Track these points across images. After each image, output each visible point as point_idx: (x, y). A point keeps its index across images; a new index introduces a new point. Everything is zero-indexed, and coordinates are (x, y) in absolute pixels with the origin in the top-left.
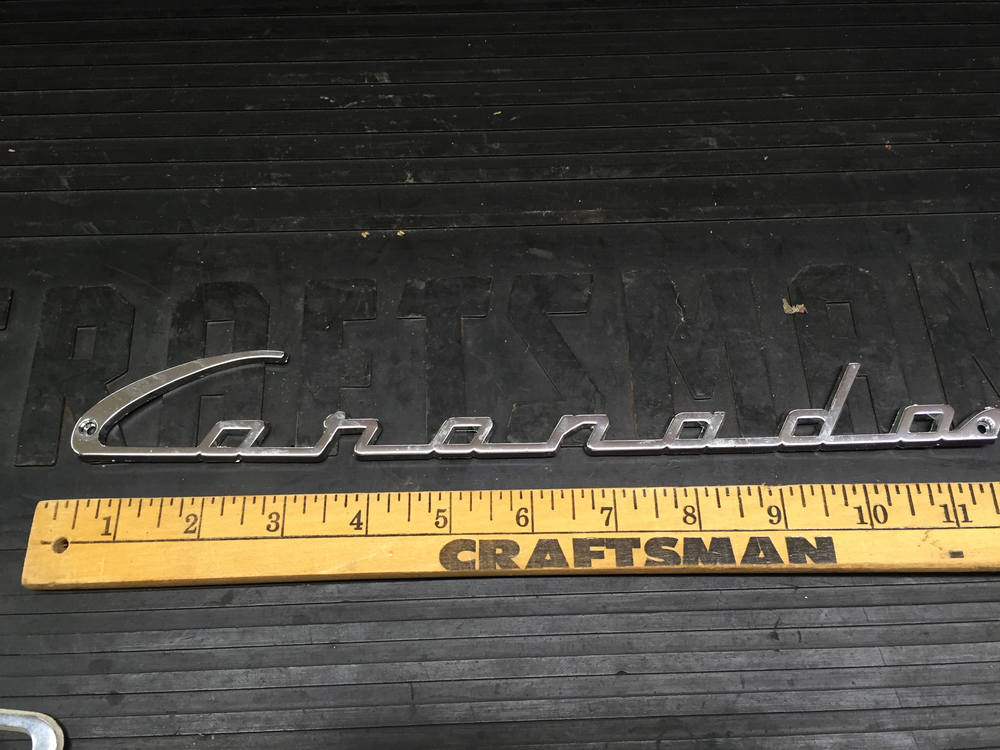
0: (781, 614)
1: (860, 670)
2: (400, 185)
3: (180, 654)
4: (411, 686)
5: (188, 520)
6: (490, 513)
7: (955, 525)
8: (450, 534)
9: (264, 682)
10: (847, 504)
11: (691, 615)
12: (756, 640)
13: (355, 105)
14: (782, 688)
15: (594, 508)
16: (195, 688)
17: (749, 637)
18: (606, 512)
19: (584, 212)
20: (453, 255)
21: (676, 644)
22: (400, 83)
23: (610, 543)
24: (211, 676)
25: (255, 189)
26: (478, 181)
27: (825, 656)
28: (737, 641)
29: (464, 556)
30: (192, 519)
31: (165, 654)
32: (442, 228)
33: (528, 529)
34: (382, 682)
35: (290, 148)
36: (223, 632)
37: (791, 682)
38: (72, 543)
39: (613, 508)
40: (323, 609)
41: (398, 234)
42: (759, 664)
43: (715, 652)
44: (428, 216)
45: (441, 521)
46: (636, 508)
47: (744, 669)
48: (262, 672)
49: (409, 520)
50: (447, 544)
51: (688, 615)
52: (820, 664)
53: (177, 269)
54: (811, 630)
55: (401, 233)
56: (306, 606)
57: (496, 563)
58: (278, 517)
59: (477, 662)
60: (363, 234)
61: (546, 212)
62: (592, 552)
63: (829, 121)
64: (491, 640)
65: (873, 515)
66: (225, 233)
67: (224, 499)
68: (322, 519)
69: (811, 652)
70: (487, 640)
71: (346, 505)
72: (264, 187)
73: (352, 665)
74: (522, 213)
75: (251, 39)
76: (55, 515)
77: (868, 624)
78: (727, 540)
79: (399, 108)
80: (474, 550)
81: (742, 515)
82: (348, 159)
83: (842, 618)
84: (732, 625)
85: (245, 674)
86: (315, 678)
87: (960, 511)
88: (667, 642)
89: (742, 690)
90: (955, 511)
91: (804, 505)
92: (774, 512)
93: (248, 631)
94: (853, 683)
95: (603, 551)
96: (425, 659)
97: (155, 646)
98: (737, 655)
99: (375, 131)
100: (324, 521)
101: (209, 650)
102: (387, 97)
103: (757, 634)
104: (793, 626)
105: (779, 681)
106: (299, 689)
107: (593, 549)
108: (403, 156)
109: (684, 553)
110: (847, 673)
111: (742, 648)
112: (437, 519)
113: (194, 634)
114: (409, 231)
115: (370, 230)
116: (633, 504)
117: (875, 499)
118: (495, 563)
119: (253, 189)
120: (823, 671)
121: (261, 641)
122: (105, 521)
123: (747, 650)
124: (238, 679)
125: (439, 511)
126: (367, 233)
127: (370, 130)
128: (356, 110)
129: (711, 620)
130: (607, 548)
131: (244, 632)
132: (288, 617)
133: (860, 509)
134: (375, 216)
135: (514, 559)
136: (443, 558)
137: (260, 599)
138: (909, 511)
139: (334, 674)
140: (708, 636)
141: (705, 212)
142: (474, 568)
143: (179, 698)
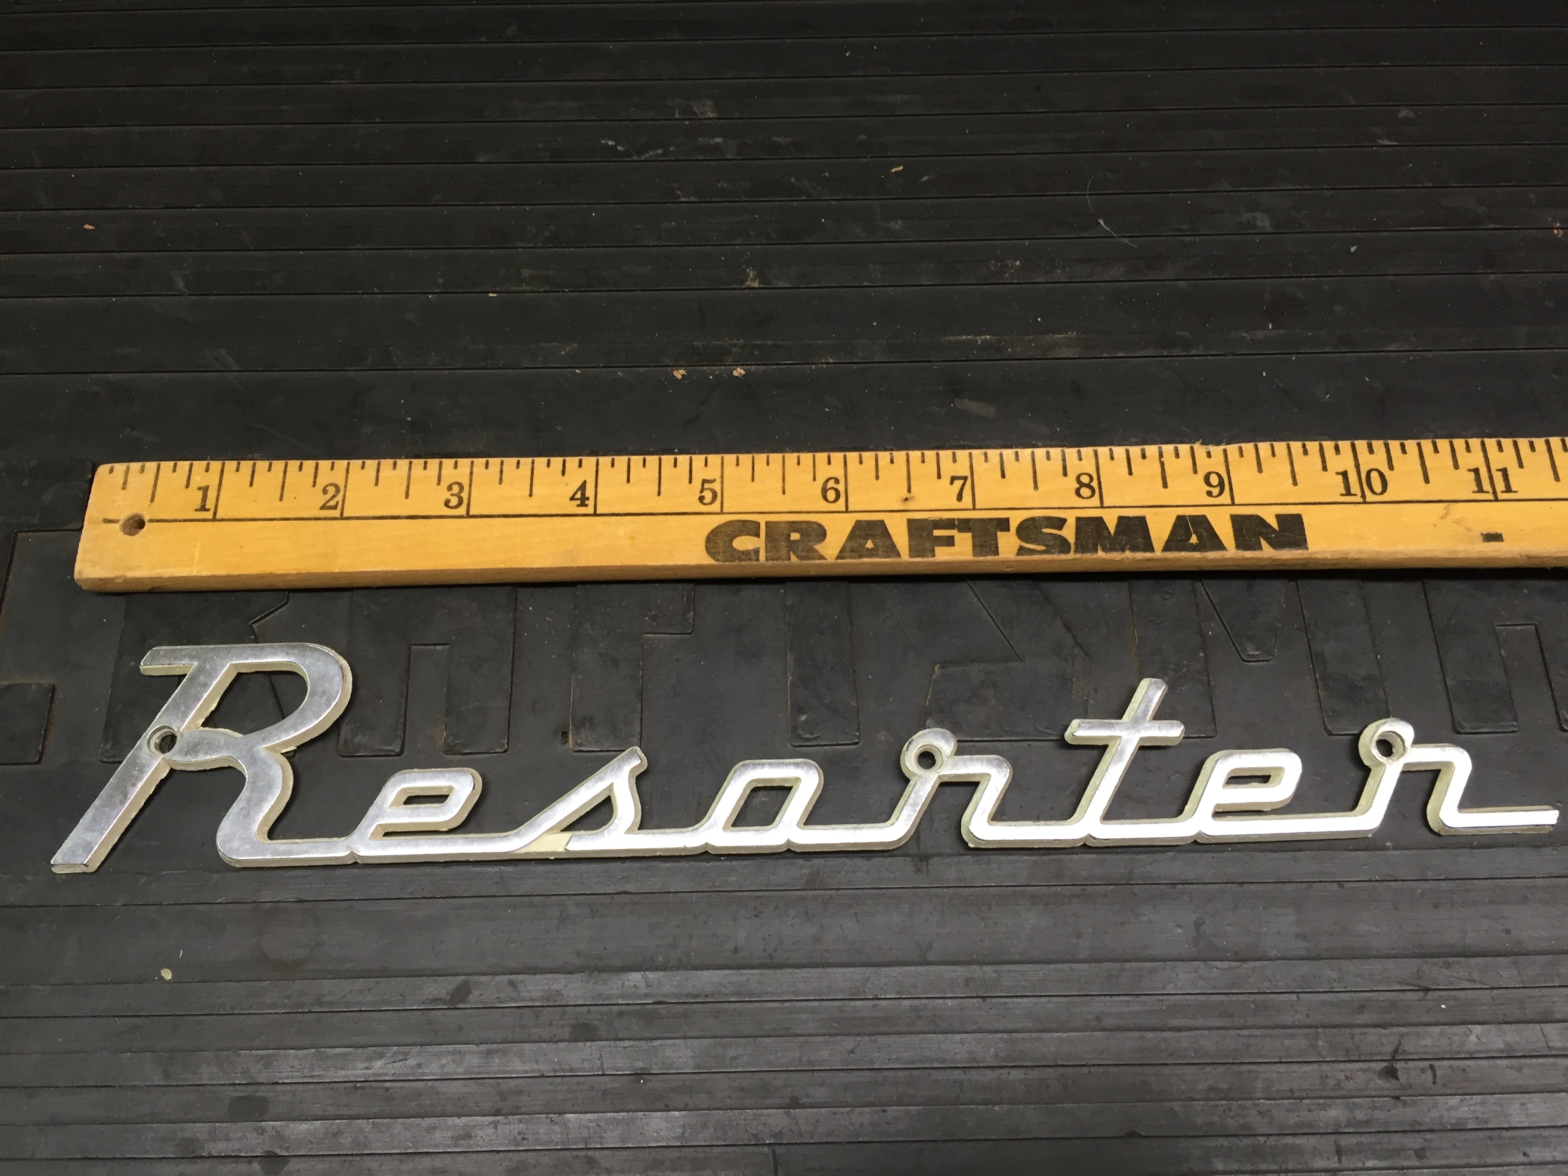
0: (1403, 1035)
1: (1537, 1132)
2: (736, 291)
3: (383, 1088)
4: (773, 1150)
5: (325, 491)
6: (781, 485)
7: (1491, 497)
8: (722, 513)
9: (523, 1139)
10: (1325, 468)
11: (1249, 1036)
12: (1361, 1078)
13: (658, 155)
14: (1406, 1163)
15: (939, 477)
16: (409, 1148)
17: (1349, 1074)
18: (958, 483)
19: (1047, 338)
20: (827, 410)
21: (1223, 1086)
22: (734, 119)
23: (964, 525)
24: (435, 1128)
25: (495, 295)
26: (866, 284)
27: (1478, 1108)
28: (1327, 1081)
29: (743, 543)
30: (332, 490)
31: (356, 1088)
32: (808, 364)
33: (840, 505)
34: (725, 1144)
35: (553, 227)
36: (454, 1053)
37: (1420, 1153)
38: (151, 521)
39: (969, 477)
40: (621, 1014)
41: (735, 373)
42: (1367, 1122)
43: (1292, 1101)
44: (784, 343)
45: (708, 496)
46: (1003, 476)
47: (1341, 1130)
48: (520, 1121)
49: (659, 494)
50: (718, 527)
51: (1244, 1036)
52: (1470, 1121)
53: (368, 429)
54: (1452, 1062)
55: (739, 372)
56: (592, 1008)
57: (791, 553)
58: (462, 488)
59: (884, 1111)
60: (675, 373)
61: (983, 337)
62: (936, 537)
63: (1457, 187)
64: (907, 1073)
65: (1365, 484)
66: (446, 369)
67: (379, 464)
68: (528, 493)
69: (1454, 1101)
70: (900, 1073)
71: (563, 473)
72: (509, 292)
73: (672, 1113)
74: (942, 339)
75: (485, 43)
76: (125, 483)
77: (1549, 1053)
78: (1142, 520)
79: (732, 160)
80: (758, 535)
81: (1165, 485)
82: (649, 246)
83: (1506, 1043)
84: (1319, 1055)
85: (492, 1126)
86: (610, 1134)
87: (1498, 477)
88: (1209, 1083)
89: (1337, 1165)
90: (1491, 477)
91: (1260, 470)
92: (1214, 480)
93: (497, 1051)
94: (1525, 1154)
95: (953, 537)
96: (795, 1104)
97: (341, 1075)
98: (1329, 1106)
99: (692, 199)
100: (531, 495)
101: (430, 1083)
102: (711, 142)
103: (1361, 1070)
104: (1424, 1057)
105: (1398, 1152)
106: (583, 1153)
107: (937, 533)
108: (740, 241)
109: (1076, 538)
110: (1513, 1138)
111: (1336, 1093)
112: (702, 492)
113: (406, 1054)
114: (753, 368)
115: (687, 366)
116: (999, 472)
117: (1367, 461)
118: (789, 552)
119: (491, 295)
120: (1474, 1134)
121: (518, 1068)
122: (201, 492)
123: (1344, 1097)
124: (480, 1133)
125: (704, 481)
126: (682, 372)
127: (684, 197)
128: (661, 164)
129: (1282, 1044)
130: (960, 531)
131: (489, 1053)
132: (562, 1027)
133: (1345, 474)
134: (695, 344)
135: (818, 547)
136: (711, 545)
137: (515, 995)
138: (1421, 478)
139: (642, 1128)
140: (1278, 1073)
141: (1252, 340)
142: (758, 560)
143: (381, 1165)
